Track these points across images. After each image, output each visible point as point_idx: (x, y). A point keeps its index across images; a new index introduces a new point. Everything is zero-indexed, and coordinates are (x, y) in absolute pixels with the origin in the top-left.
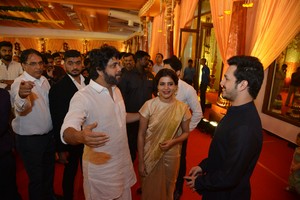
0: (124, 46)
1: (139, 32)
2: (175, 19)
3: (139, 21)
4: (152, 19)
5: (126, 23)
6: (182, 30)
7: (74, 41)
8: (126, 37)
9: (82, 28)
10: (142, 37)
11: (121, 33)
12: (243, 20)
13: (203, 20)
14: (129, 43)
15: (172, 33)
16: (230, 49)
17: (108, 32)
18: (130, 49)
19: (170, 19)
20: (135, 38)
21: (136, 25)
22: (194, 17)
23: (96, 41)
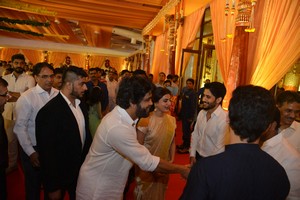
0: (126, 62)
1: (141, 50)
2: (178, 40)
3: (141, 39)
4: (155, 38)
5: (129, 41)
6: (184, 50)
7: (77, 55)
8: (128, 54)
9: (85, 44)
10: (144, 55)
11: (123, 50)
12: (245, 43)
13: (205, 41)
14: (131, 60)
15: (174, 52)
16: (232, 71)
17: (111, 48)
18: (131, 66)
19: (173, 40)
20: (137, 55)
21: (139, 43)
22: (196, 39)
23: (98, 57)
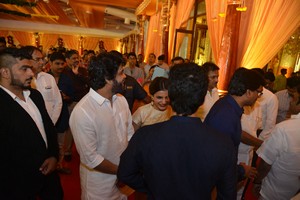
0: (120, 43)
1: (136, 30)
2: (171, 19)
3: (135, 19)
4: (148, 18)
5: (123, 21)
6: (177, 31)
7: (69, 37)
8: (122, 35)
9: (78, 24)
10: (138, 36)
11: (117, 31)
12: (236, 22)
13: (199, 21)
14: (125, 41)
15: (167, 33)
16: (222, 52)
17: (104, 29)
18: (126, 48)
19: (166, 19)
20: (131, 36)
21: (132, 23)
22: (190, 18)
23: (92, 38)
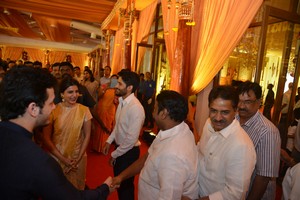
0: (88, 58)
1: (103, 45)
2: (133, 34)
3: (101, 34)
4: (114, 33)
5: (89, 35)
7: (34, 50)
8: (90, 50)
9: (43, 38)
10: (104, 51)
11: (85, 45)
13: (160, 36)
14: (92, 55)
15: (130, 47)
16: (175, 64)
17: (72, 43)
18: (94, 62)
19: (128, 34)
20: (98, 50)
21: (98, 38)
23: (59, 52)
